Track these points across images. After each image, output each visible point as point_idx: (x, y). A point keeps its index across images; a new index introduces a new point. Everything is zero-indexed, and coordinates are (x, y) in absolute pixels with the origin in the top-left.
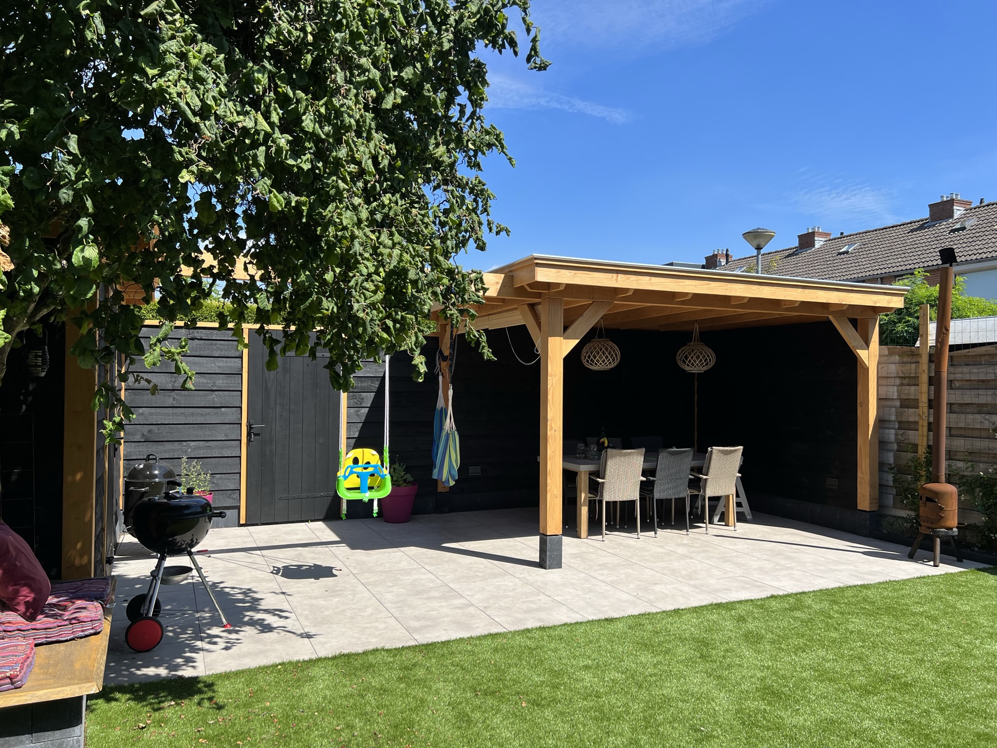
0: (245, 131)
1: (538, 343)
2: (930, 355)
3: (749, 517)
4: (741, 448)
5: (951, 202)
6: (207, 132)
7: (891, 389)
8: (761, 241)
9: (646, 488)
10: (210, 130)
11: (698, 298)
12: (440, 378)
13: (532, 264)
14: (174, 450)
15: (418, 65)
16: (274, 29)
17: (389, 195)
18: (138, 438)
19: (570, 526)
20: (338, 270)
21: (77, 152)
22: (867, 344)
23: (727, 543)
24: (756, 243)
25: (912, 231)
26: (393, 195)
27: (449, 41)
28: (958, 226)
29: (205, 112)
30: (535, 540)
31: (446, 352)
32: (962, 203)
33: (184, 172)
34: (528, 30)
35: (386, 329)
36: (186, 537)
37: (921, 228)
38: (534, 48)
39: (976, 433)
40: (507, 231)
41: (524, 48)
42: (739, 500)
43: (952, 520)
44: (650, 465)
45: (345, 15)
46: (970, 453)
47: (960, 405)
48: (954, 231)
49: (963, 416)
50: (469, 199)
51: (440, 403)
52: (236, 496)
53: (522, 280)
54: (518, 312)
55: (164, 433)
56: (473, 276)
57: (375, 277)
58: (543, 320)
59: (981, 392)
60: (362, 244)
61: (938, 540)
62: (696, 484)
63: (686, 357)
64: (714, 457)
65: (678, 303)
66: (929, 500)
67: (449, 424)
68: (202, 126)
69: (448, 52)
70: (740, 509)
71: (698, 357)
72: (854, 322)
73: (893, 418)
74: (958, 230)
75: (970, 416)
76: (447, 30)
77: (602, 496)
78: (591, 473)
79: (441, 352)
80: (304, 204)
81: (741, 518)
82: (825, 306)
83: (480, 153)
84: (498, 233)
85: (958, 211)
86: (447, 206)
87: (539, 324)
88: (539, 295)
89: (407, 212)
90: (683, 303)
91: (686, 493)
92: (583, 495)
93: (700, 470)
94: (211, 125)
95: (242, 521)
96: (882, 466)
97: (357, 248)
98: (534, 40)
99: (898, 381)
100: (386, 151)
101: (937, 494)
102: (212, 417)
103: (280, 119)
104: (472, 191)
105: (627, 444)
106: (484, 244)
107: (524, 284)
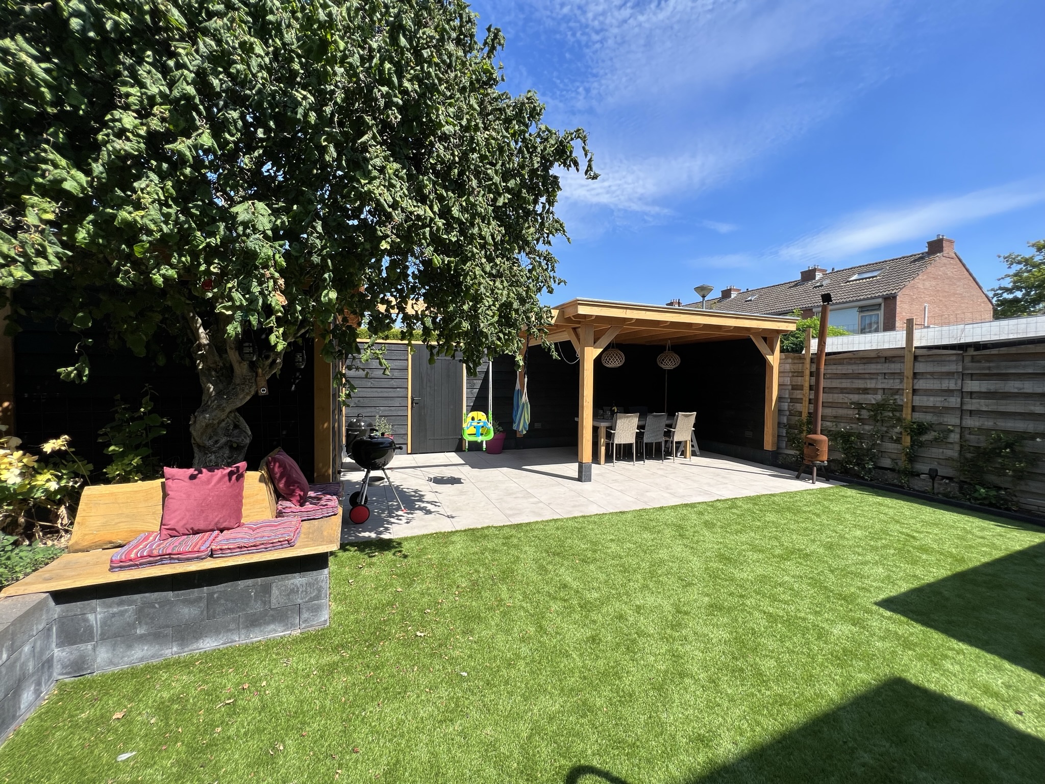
0: (419, 217)
1: (578, 351)
2: (812, 359)
3: (698, 453)
4: (695, 413)
5: (814, 270)
6: (396, 218)
7: (787, 379)
8: (704, 292)
9: (639, 436)
10: (398, 216)
11: (673, 325)
12: (518, 372)
13: (576, 303)
14: (372, 412)
15: (518, 179)
16: (435, 154)
17: (500, 259)
19: (596, 458)
20: (471, 304)
21: (321, 231)
22: (773, 352)
23: (686, 468)
24: (702, 294)
25: (790, 287)
26: (502, 259)
27: (538, 162)
28: (818, 284)
29: (395, 205)
30: (575, 466)
32: (821, 270)
33: (383, 242)
34: (586, 155)
35: (499, 339)
36: (381, 461)
37: (796, 285)
38: (590, 166)
39: (839, 405)
40: (565, 283)
41: (583, 166)
42: (693, 445)
43: (824, 457)
44: (642, 423)
45: (478, 144)
46: (835, 417)
47: (830, 388)
48: (816, 287)
49: (831, 395)
50: (544, 263)
51: (518, 386)
52: (405, 437)
53: (570, 313)
54: (566, 333)
55: (366, 402)
56: (545, 309)
57: (493, 307)
58: (581, 337)
59: (843, 381)
60: (485, 288)
61: (815, 468)
62: (668, 434)
63: (663, 360)
64: (679, 418)
65: (661, 327)
66: (810, 444)
67: (525, 398)
68: (393, 214)
69: (537, 169)
70: (693, 449)
71: (670, 360)
72: (765, 339)
73: (787, 396)
74: (818, 287)
75: (836, 395)
76: (536, 156)
77: (613, 440)
78: (607, 428)
80: (452, 262)
81: (694, 454)
82: (748, 329)
83: (551, 235)
84: (559, 284)
85: (819, 276)
86: (531, 267)
87: (579, 340)
88: (579, 322)
89: (511, 268)
91: (663, 439)
92: (602, 440)
93: (670, 426)
94: (399, 214)
95: (409, 452)
96: (780, 425)
97: (482, 290)
98: (590, 161)
99: (790, 375)
100: (498, 231)
101: (815, 441)
102: (392, 393)
103: (439, 210)
104: (545, 259)
105: (627, 411)
106: (553, 289)
107: (571, 316)
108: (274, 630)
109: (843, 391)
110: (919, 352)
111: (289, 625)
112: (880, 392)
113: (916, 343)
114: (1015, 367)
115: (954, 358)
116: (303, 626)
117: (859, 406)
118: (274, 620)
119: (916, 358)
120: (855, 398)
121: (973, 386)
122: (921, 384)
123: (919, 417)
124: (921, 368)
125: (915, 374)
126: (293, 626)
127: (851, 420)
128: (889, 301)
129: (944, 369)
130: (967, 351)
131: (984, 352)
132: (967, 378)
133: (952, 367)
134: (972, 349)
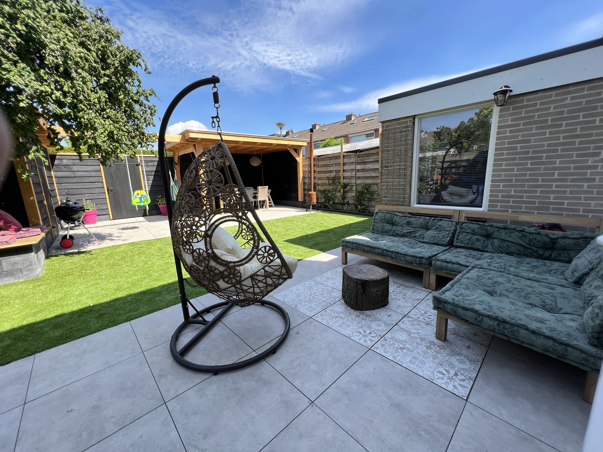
2: (314, 159)
3: (274, 206)
4: (268, 187)
7: (306, 168)
11: (245, 143)
12: (175, 170)
13: (188, 132)
14: (80, 197)
18: (64, 193)
22: (299, 155)
25: (341, 124)
36: (76, 216)
37: (344, 123)
39: (323, 179)
41: (143, 67)
42: (270, 201)
43: (315, 201)
47: (320, 172)
54: (191, 148)
58: (197, 149)
59: (324, 168)
61: (311, 206)
62: (255, 197)
63: (252, 161)
64: (259, 189)
66: (309, 196)
71: (256, 161)
74: (352, 124)
75: (322, 174)
79: (175, 162)
82: (286, 145)
85: (353, 118)
88: (195, 142)
90: (258, 145)
93: (256, 193)
95: (111, 218)
96: (304, 189)
99: (308, 166)
101: (310, 194)
102: (92, 185)
107: (188, 138)
108: (8, 280)
109: (324, 172)
110: (345, 154)
111: (17, 278)
112: (335, 172)
113: (344, 151)
114: (368, 159)
115: (353, 156)
116: (25, 277)
117: (328, 178)
118: (7, 276)
119: (344, 156)
120: (327, 175)
121: (359, 167)
122: (346, 168)
123: (346, 181)
124: (346, 161)
125: (344, 163)
126: (19, 278)
127: (326, 185)
128: (376, 132)
129: (351, 161)
130: (357, 153)
131: (361, 153)
132: (357, 164)
133: (353, 160)
134: (358, 152)
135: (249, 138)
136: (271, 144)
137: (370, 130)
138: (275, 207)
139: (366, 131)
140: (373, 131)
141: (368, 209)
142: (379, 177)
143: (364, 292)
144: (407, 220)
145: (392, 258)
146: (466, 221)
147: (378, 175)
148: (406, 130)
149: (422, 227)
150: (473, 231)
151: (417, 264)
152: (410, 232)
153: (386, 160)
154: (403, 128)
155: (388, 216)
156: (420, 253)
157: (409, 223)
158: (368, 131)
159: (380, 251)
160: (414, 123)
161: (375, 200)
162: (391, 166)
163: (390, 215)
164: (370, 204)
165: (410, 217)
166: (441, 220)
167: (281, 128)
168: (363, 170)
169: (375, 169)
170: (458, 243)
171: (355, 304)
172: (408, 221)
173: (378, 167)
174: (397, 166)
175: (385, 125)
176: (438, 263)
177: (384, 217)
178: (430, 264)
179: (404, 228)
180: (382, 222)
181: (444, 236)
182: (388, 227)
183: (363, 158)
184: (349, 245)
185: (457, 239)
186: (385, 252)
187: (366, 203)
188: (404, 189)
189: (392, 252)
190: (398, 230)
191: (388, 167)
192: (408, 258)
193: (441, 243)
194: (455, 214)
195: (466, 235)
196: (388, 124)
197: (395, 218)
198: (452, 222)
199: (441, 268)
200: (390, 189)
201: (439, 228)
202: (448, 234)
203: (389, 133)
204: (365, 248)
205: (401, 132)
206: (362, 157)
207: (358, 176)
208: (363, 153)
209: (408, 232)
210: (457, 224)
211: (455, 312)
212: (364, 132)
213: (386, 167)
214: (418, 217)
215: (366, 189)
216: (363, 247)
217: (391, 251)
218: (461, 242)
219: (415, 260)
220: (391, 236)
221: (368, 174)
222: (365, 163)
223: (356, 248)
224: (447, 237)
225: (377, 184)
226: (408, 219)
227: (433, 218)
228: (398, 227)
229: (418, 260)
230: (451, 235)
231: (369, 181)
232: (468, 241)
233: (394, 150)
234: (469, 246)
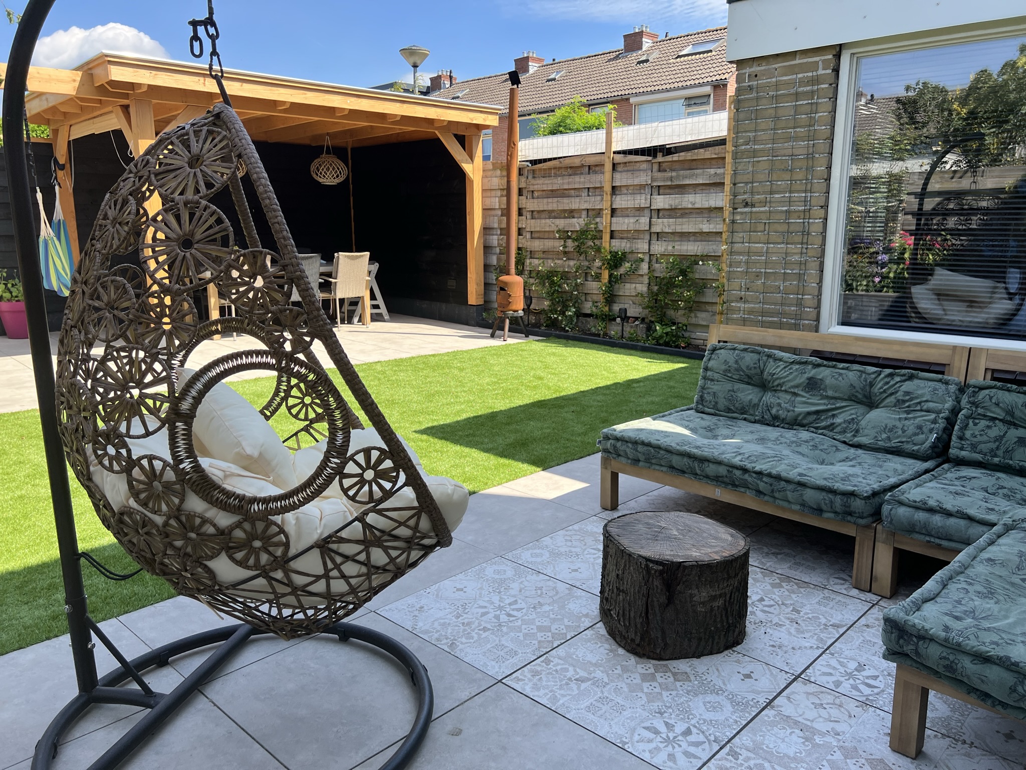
1: (131, 146)
2: (520, 170)
3: (387, 317)
4: (368, 254)
5: (640, 34)
7: (493, 200)
8: (417, 59)
12: (57, 188)
13: (105, 61)
22: (471, 157)
24: (412, 60)
25: (610, 60)
28: (644, 58)
31: (62, 161)
32: (652, 36)
37: (617, 58)
39: (546, 236)
42: (374, 302)
46: (544, 252)
47: (539, 212)
48: (639, 63)
49: (539, 220)
51: (58, 215)
53: (98, 78)
54: (113, 115)
59: (550, 200)
61: (507, 321)
62: (327, 287)
63: (320, 170)
64: (341, 261)
66: (502, 289)
67: (44, 230)
70: (376, 311)
73: (496, 225)
74: (643, 62)
75: (543, 221)
79: (56, 161)
85: (647, 43)
87: (130, 126)
88: (126, 96)
90: (341, 117)
92: (213, 301)
96: (487, 267)
99: (499, 193)
107: (103, 82)
109: (552, 214)
110: (619, 158)
112: (584, 214)
113: (615, 147)
114: (691, 177)
115: (644, 166)
117: (565, 235)
119: (614, 166)
120: (561, 223)
121: (661, 202)
122: (621, 202)
123: (619, 245)
124: (621, 179)
125: (613, 188)
127: (557, 255)
128: (719, 91)
129: (637, 181)
130: (655, 156)
131: (669, 158)
132: (655, 191)
133: (643, 178)
134: (660, 155)
135: (310, 94)
136: (382, 116)
137: (700, 85)
138: (392, 320)
139: (686, 87)
140: (708, 89)
141: (687, 334)
142: (724, 236)
143: (670, 601)
144: (806, 376)
145: (759, 492)
146: (989, 382)
147: (720, 227)
148: (813, 92)
149: (853, 399)
150: (1010, 412)
151: (836, 512)
152: (817, 412)
153: (746, 183)
154: (802, 83)
155: (749, 359)
156: (846, 479)
157: (813, 385)
158: (691, 86)
159: (722, 470)
160: (836, 71)
161: (709, 308)
162: (764, 203)
163: (756, 356)
164: (693, 321)
165: (819, 366)
166: (911, 378)
167: (415, 66)
168: (672, 212)
169: (711, 210)
170: (962, 449)
171: (642, 639)
172: (810, 379)
173: (719, 204)
174: (781, 202)
175: (748, 71)
176: (902, 511)
177: (736, 362)
178: (877, 515)
179: (799, 399)
180: (731, 379)
181: (920, 427)
182: (748, 394)
183: (674, 174)
184: (623, 448)
185: (961, 438)
186: (738, 473)
187: (679, 316)
188: (800, 276)
189: (760, 473)
190: (779, 405)
191: (753, 206)
192: (809, 495)
193: (909, 447)
194: (957, 358)
195: (989, 427)
196: (756, 69)
197: (771, 368)
198: (947, 383)
199: (911, 529)
200: (758, 275)
201: (904, 401)
202: (934, 422)
203: (757, 98)
204: (676, 461)
205: (797, 96)
206: (672, 170)
207: (656, 229)
208: (675, 157)
209: (809, 413)
210: (962, 390)
211: (950, 668)
212: (678, 89)
213: (746, 205)
214: (842, 365)
215: (683, 272)
216: (668, 456)
217: (756, 473)
218: (974, 447)
219: (831, 502)
220: (755, 422)
221: (688, 226)
222: (681, 189)
223: (648, 460)
224: (931, 431)
225: (716, 258)
226: (811, 372)
227: (888, 371)
228: (780, 394)
229: (838, 500)
230: (942, 424)
231: (691, 248)
232: (994, 446)
233: (773, 153)
234: (996, 460)
